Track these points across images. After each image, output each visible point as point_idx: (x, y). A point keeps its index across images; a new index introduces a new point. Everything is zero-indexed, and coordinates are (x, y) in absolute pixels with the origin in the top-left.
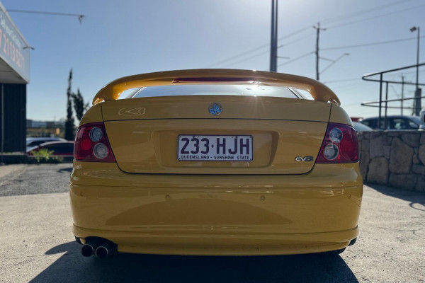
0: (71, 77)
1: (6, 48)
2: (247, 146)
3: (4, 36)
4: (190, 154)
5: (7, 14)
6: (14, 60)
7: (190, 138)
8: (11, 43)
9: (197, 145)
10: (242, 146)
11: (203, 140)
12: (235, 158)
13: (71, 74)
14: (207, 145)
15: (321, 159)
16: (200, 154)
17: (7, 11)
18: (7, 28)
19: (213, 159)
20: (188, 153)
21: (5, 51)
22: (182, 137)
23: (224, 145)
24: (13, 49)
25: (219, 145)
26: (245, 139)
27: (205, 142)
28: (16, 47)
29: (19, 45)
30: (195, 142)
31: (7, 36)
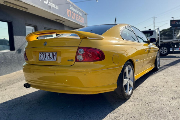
0: (116, 21)
1: (74, 17)
2: (55, 56)
3: (72, 12)
4: (42, 58)
5: (74, 4)
6: (78, 20)
7: (42, 53)
8: (76, 14)
9: (43, 56)
10: (54, 56)
11: (45, 54)
12: (52, 60)
13: (116, 19)
14: (45, 56)
15: (77, 60)
16: (44, 59)
17: (73, 3)
18: (74, 9)
19: (46, 60)
20: (41, 58)
21: (73, 18)
22: (40, 53)
23: (49, 56)
24: (77, 16)
25: (48, 56)
26: (55, 53)
27: (45, 55)
28: (79, 15)
29: (81, 14)
30: (43, 55)
31: (74, 12)
